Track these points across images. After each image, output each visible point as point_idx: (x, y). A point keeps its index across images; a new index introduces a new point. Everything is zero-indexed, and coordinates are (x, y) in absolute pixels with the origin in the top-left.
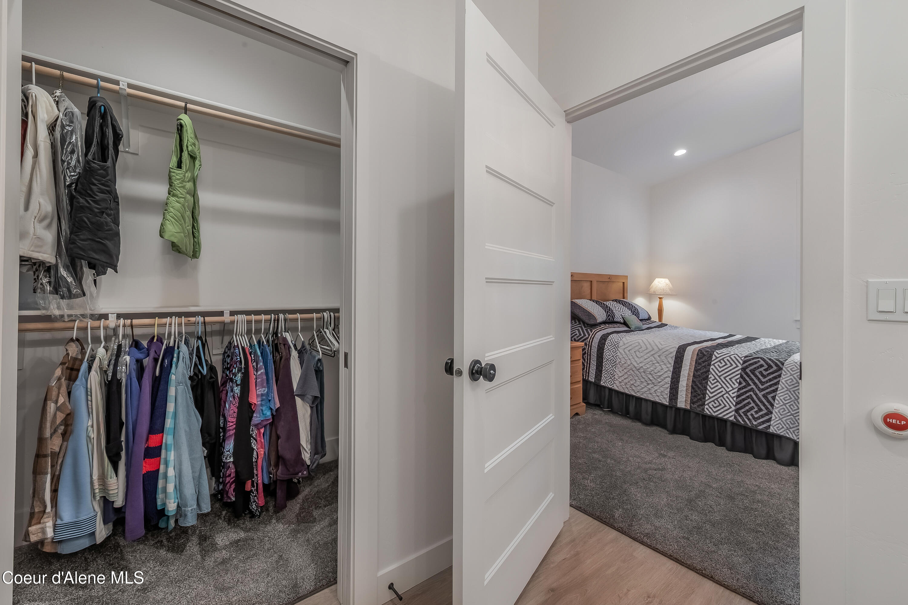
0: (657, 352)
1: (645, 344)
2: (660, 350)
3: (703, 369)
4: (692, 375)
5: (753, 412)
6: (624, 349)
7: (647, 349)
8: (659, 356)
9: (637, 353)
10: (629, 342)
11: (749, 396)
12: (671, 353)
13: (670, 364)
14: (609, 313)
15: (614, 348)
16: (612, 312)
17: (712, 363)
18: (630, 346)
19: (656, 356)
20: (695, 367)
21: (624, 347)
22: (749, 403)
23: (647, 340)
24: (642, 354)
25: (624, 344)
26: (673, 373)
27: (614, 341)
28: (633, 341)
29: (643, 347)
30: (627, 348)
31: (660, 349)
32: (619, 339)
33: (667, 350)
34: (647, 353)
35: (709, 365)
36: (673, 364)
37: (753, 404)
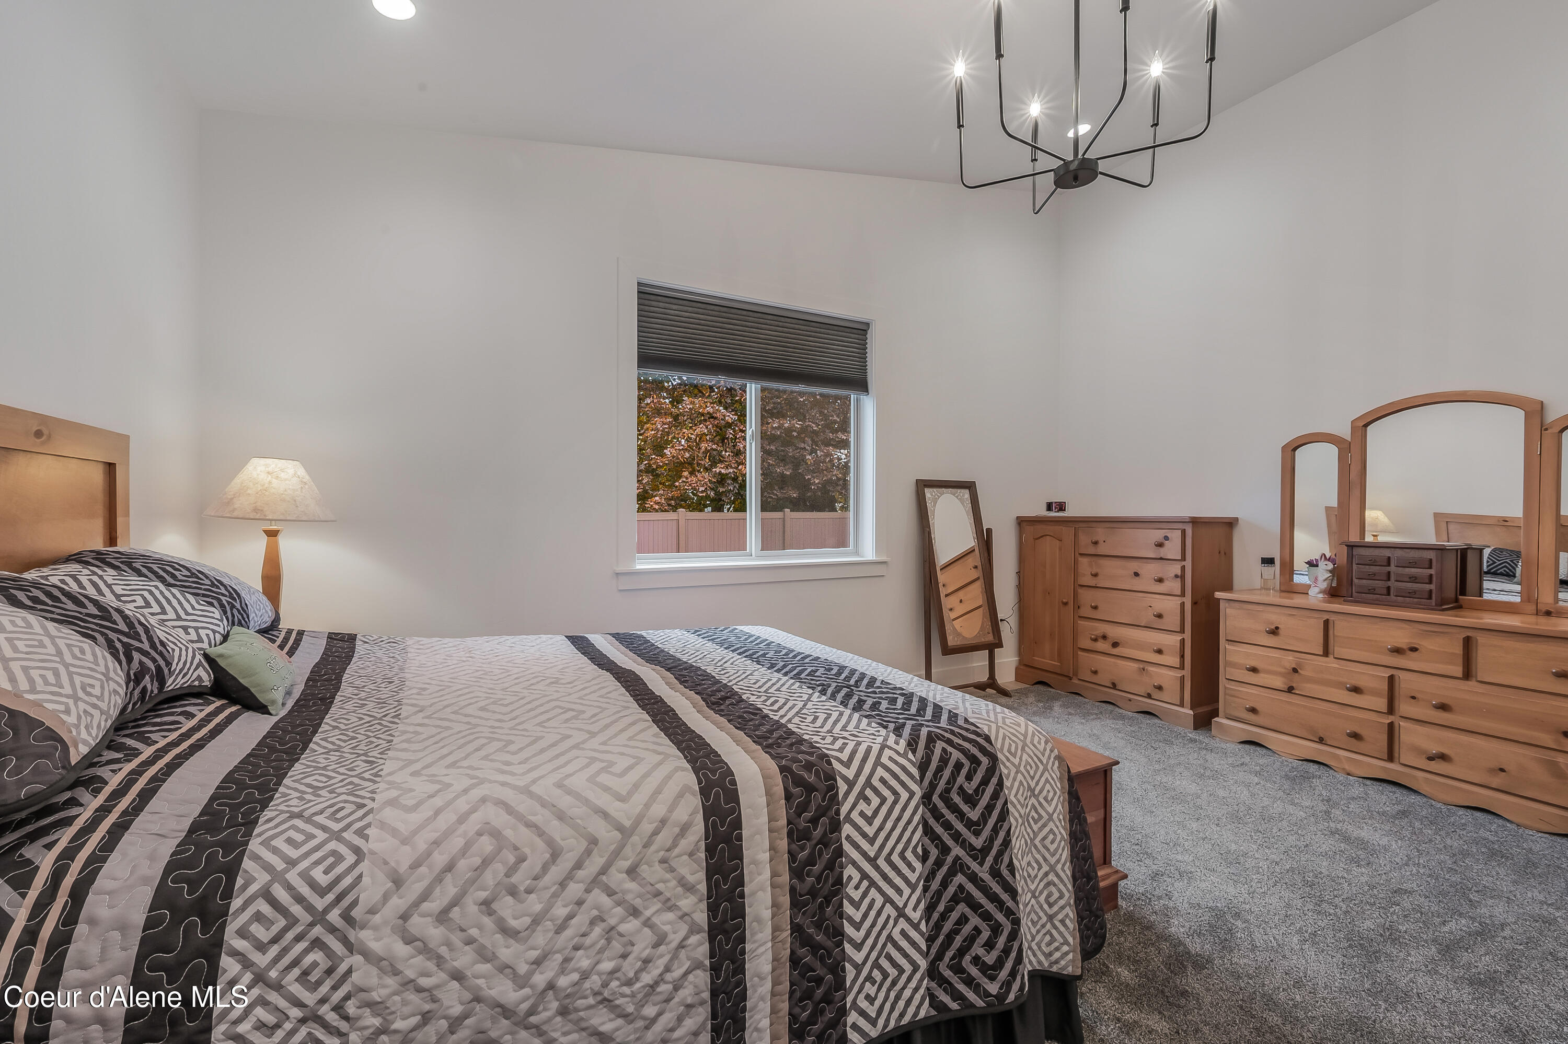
0: (617, 854)
1: (529, 825)
2: (626, 832)
3: (820, 855)
4: (786, 900)
5: (977, 949)
6: (405, 917)
7: (555, 855)
8: (632, 872)
9: (506, 907)
10: (428, 854)
11: (955, 894)
12: (684, 829)
13: (689, 888)
14: (136, 656)
15: (317, 943)
16: (153, 646)
17: (844, 810)
18: (439, 879)
19: (616, 877)
20: (792, 855)
21: (398, 903)
22: (963, 920)
23: (526, 791)
24: (535, 904)
25: (398, 882)
26: (714, 932)
27: (305, 890)
28: (448, 833)
29: (527, 850)
30: (425, 896)
31: (627, 823)
32: (339, 858)
33: (663, 822)
34: (563, 885)
35: (836, 826)
36: (703, 888)
37: (975, 920)
